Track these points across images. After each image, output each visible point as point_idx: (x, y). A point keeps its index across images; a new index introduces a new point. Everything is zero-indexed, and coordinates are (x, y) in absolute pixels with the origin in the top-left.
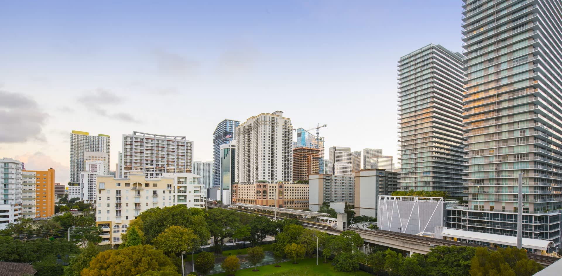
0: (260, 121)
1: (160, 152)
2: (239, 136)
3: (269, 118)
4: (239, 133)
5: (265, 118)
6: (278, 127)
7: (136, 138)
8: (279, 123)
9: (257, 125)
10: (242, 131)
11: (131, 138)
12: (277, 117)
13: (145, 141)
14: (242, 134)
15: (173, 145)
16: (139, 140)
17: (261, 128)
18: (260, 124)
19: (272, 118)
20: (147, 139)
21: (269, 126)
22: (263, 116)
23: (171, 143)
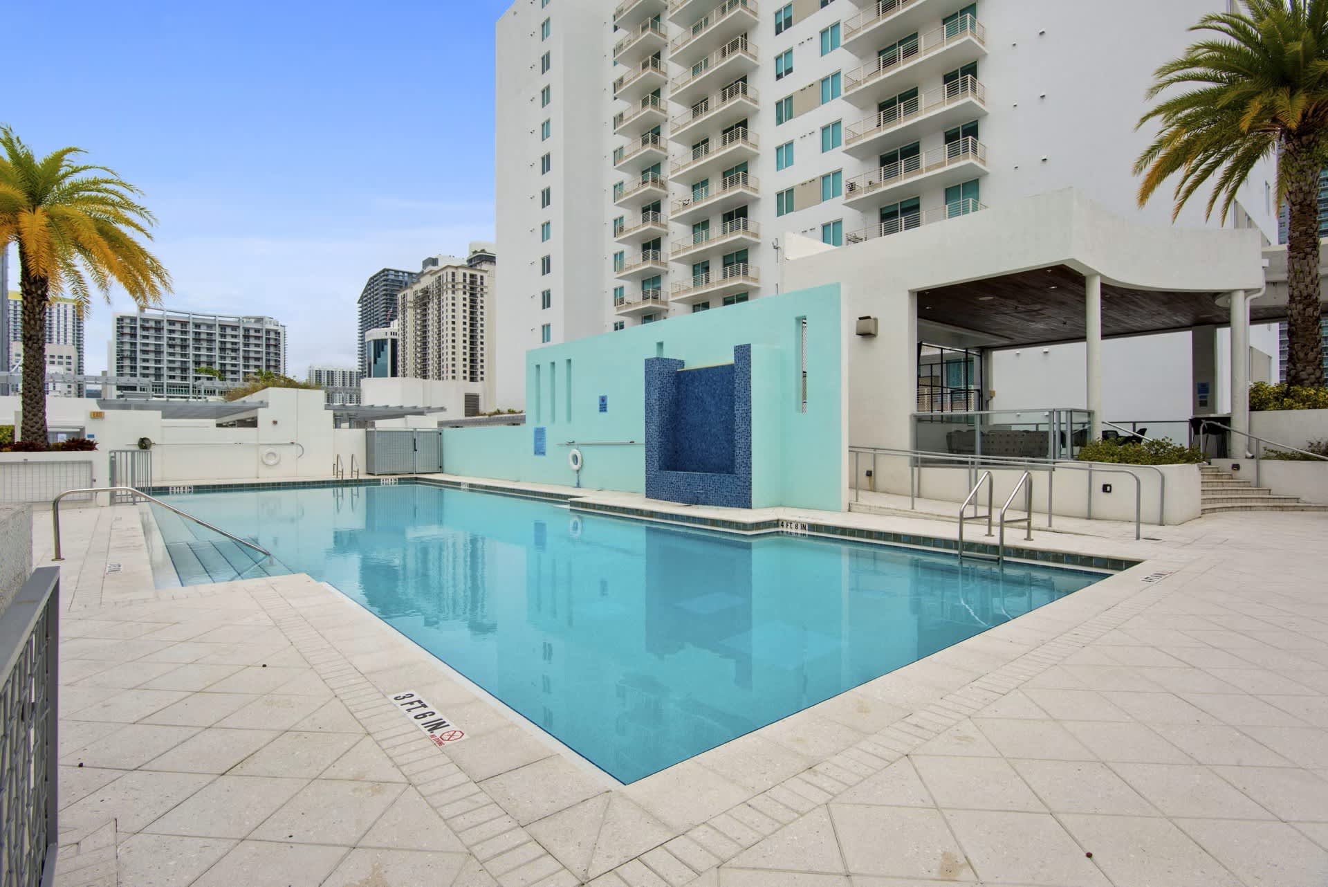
0: (445, 281)
1: (203, 352)
2: (404, 311)
3: (465, 275)
4: (404, 306)
5: (453, 274)
6: (485, 295)
7: (147, 320)
8: (486, 287)
9: (440, 290)
10: (410, 302)
11: (133, 320)
12: (483, 274)
13: (166, 326)
14: (410, 307)
15: (233, 336)
16: (152, 324)
17: (447, 296)
18: (445, 288)
19: (472, 276)
20: (171, 323)
21: (465, 293)
22: (450, 271)
23: (229, 331)
